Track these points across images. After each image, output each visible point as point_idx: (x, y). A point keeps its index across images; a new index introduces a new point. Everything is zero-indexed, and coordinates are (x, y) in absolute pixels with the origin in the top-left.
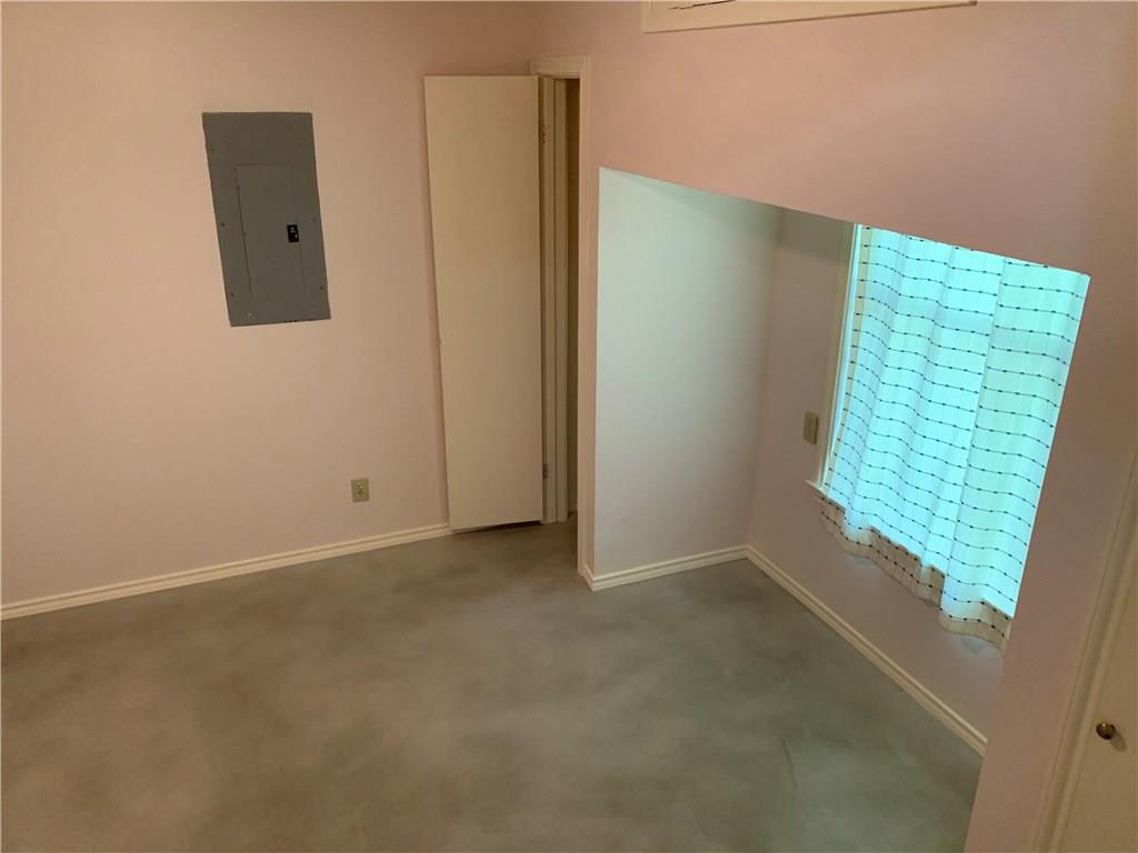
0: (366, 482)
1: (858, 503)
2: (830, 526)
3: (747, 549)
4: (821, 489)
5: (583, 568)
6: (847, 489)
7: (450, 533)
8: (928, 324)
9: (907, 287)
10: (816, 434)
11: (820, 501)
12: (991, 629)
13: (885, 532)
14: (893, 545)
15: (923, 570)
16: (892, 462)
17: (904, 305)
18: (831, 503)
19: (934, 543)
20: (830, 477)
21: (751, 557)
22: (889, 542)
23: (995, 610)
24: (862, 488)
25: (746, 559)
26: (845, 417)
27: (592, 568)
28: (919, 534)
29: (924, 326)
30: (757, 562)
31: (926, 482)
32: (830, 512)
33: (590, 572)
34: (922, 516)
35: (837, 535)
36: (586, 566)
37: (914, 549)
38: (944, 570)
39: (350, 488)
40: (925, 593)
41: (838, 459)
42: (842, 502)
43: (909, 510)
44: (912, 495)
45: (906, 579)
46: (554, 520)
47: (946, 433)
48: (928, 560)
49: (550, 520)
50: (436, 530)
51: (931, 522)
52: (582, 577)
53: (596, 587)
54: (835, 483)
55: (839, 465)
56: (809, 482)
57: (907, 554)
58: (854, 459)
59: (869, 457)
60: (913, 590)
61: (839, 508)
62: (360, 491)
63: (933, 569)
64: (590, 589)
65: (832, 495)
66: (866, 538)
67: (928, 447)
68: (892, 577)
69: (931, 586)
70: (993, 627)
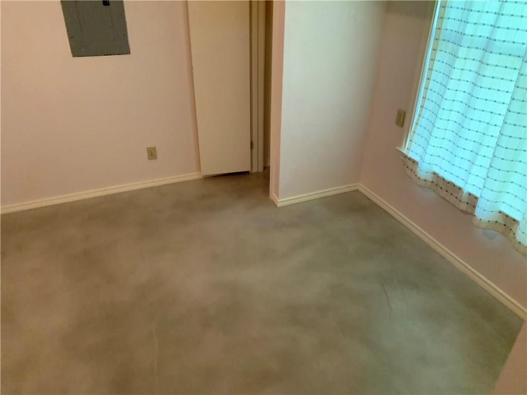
0: (154, 149)
1: (427, 158)
2: (408, 172)
3: (358, 185)
4: (404, 152)
5: (273, 194)
6: (420, 151)
7: (202, 177)
8: (480, 52)
9: (469, 30)
10: (403, 122)
11: (403, 158)
12: (504, 226)
13: (442, 174)
14: (446, 181)
15: (464, 194)
16: (449, 135)
17: (466, 41)
18: (410, 159)
19: (472, 180)
20: (410, 145)
21: (361, 189)
22: (444, 179)
23: (507, 216)
24: (431, 150)
25: (357, 190)
26: (421, 111)
27: (278, 195)
28: (462, 174)
29: (477, 54)
30: (364, 192)
31: (470, 146)
32: (409, 164)
33: (276, 197)
34: (466, 165)
35: (413, 176)
36: (274, 195)
37: (459, 183)
38: (478, 195)
39: (146, 151)
40: (463, 207)
41: (416, 135)
42: (416, 158)
43: (457, 161)
44: (461, 153)
45: (452, 200)
46: (256, 171)
47: (486, 117)
48: (468, 189)
49: (255, 170)
50: (194, 175)
51: (471, 168)
52: (272, 200)
53: (279, 205)
54: (413, 148)
55: (416, 138)
56: (397, 148)
57: (454, 186)
58: (426, 134)
59: (436, 132)
60: (457, 205)
61: (414, 161)
62: (152, 154)
63: (470, 194)
64: (276, 206)
65: (411, 155)
66: (430, 178)
67: (474, 125)
68: (445, 199)
69: (467, 203)
70: (505, 225)
